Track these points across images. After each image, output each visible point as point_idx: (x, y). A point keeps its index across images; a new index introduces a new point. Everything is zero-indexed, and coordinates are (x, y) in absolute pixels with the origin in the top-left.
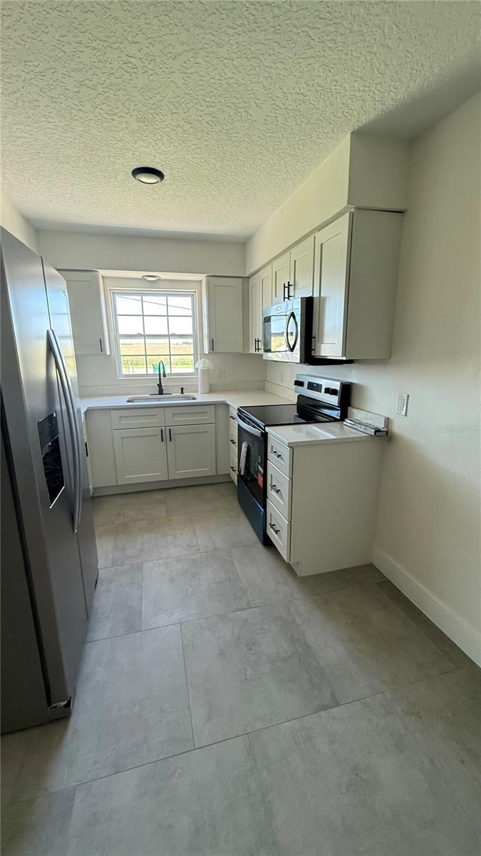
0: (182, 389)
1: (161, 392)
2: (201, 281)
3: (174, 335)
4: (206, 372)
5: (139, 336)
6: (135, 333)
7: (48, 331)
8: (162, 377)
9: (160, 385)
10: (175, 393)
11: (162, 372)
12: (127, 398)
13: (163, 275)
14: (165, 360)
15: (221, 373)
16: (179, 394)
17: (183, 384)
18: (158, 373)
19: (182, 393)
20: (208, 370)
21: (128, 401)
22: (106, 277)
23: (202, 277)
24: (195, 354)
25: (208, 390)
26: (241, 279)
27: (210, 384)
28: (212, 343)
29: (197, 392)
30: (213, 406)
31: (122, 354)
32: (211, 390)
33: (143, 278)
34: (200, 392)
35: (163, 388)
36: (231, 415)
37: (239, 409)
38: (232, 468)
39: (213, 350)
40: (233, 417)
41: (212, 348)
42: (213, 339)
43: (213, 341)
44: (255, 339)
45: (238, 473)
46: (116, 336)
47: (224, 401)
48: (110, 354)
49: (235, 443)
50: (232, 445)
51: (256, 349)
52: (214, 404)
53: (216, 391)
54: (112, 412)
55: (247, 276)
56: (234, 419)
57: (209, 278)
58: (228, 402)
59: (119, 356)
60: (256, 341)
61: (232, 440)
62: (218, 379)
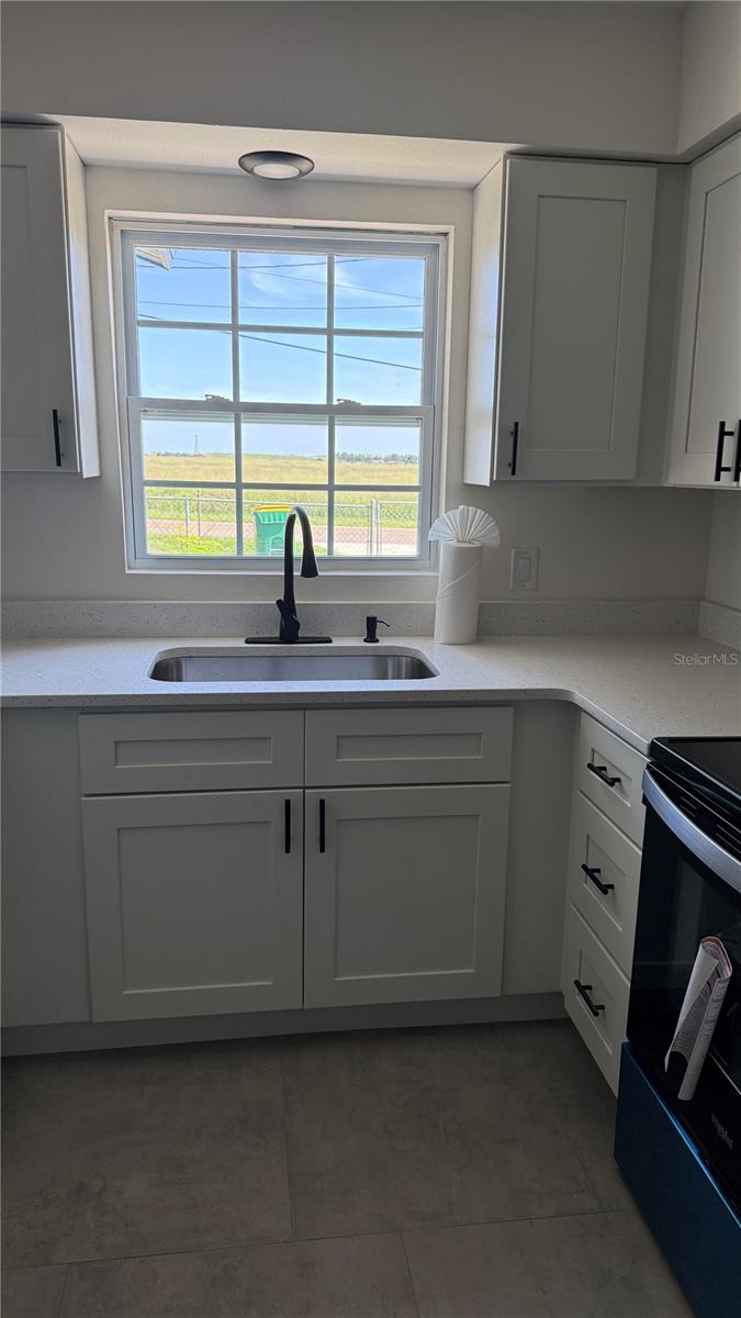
0: (372, 623)
1: (290, 631)
2: (472, 190)
3: (351, 411)
4: (471, 560)
5: (215, 407)
6: (199, 398)
8: (297, 573)
9: (287, 606)
10: (339, 639)
11: (298, 550)
14: (314, 503)
15: (523, 564)
16: (358, 642)
17: (375, 604)
18: (281, 553)
19: (371, 637)
20: (479, 550)
24: (428, 488)
25: (474, 630)
26: (653, 171)
27: (481, 606)
28: (511, 442)
29: (430, 634)
31: (147, 477)
32: (485, 631)
34: (442, 637)
35: (299, 617)
36: (597, 764)
37: (654, 749)
38: (583, 989)
39: (514, 473)
40: (611, 774)
41: (511, 461)
42: (517, 424)
43: (515, 434)
44: (723, 424)
45: (627, 1040)
46: (128, 411)
47: (560, 691)
48: (98, 474)
49: (610, 890)
50: (591, 889)
51: (719, 469)
52: (511, 701)
53: (501, 635)
54: (83, 720)
55: (681, 155)
56: (612, 784)
57: (519, 161)
58: (582, 697)
59: (137, 483)
60: (723, 433)
61: (584, 867)
62: (511, 588)
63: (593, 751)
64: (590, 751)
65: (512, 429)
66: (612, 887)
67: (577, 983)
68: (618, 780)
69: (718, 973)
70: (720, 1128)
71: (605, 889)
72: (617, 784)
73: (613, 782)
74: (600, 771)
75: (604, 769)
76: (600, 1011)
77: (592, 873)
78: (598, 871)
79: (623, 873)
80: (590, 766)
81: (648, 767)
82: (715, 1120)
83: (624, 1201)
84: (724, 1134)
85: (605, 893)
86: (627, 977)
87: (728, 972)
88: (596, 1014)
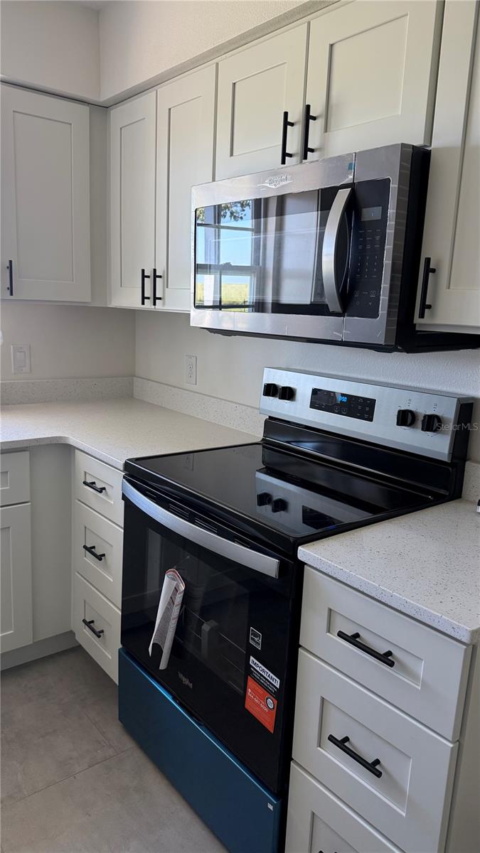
15: (20, 355)
26: (86, 109)
28: (10, 273)
30: (27, 454)
36: (89, 481)
37: (127, 466)
38: (89, 624)
39: (12, 294)
40: (99, 485)
41: (9, 286)
42: (11, 262)
43: (10, 268)
44: (143, 271)
45: (121, 646)
47: (60, 437)
49: (103, 558)
50: (90, 559)
51: (144, 298)
52: (27, 447)
53: (8, 404)
55: (103, 102)
56: (101, 492)
58: (74, 440)
60: (144, 277)
61: (85, 547)
62: (13, 371)
63: (85, 473)
64: (83, 473)
65: (8, 265)
66: (104, 555)
67: (84, 621)
68: (104, 489)
69: (176, 590)
70: (184, 679)
71: (100, 557)
72: (104, 491)
73: (101, 490)
74: (92, 485)
75: (94, 483)
76: (101, 634)
77: (90, 550)
78: (94, 547)
79: (112, 546)
80: (85, 483)
81: (124, 477)
82: (181, 676)
83: (128, 744)
84: (186, 681)
85: (100, 560)
86: (118, 608)
87: (182, 587)
88: (99, 637)
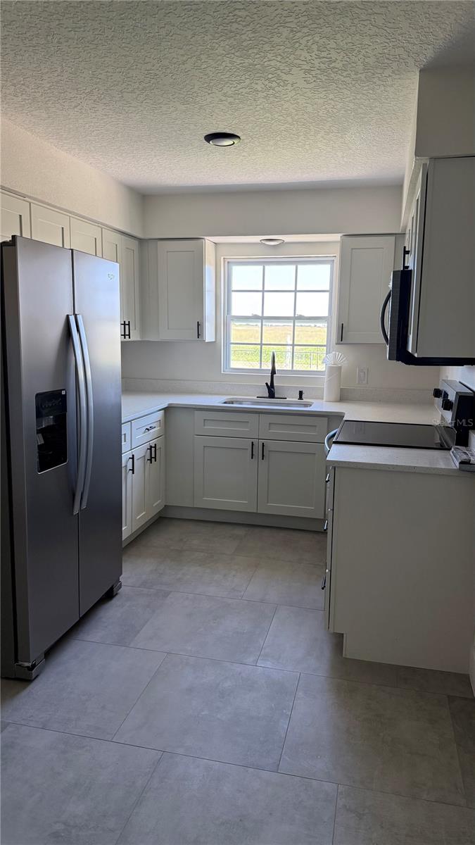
0: (301, 393)
1: (272, 395)
2: (334, 243)
3: (301, 318)
4: (335, 371)
5: (255, 317)
6: (251, 315)
7: (68, 316)
9: (271, 387)
10: (289, 398)
12: (225, 398)
13: (287, 238)
15: (362, 374)
16: (297, 400)
17: (301, 386)
19: (301, 398)
20: (340, 368)
21: (225, 403)
22: (219, 244)
23: (337, 237)
24: (328, 345)
25: (339, 398)
26: (393, 238)
27: (341, 389)
28: (341, 330)
29: (323, 399)
30: (327, 419)
31: (232, 342)
32: (342, 398)
33: (260, 244)
34: (324, 400)
35: (275, 390)
39: (342, 341)
41: (341, 337)
42: (343, 324)
43: (342, 328)
46: (226, 318)
48: (214, 340)
52: (327, 415)
53: (351, 400)
54: (196, 412)
57: (345, 238)
59: (228, 343)
62: (357, 383)
65: (341, 325)
